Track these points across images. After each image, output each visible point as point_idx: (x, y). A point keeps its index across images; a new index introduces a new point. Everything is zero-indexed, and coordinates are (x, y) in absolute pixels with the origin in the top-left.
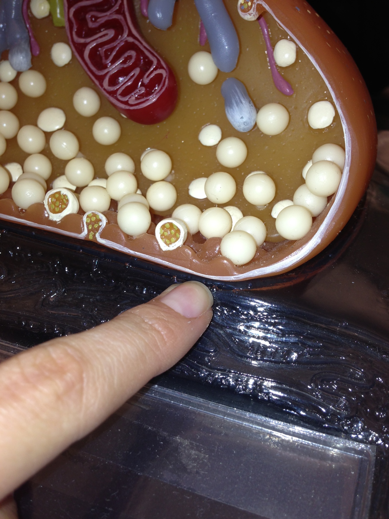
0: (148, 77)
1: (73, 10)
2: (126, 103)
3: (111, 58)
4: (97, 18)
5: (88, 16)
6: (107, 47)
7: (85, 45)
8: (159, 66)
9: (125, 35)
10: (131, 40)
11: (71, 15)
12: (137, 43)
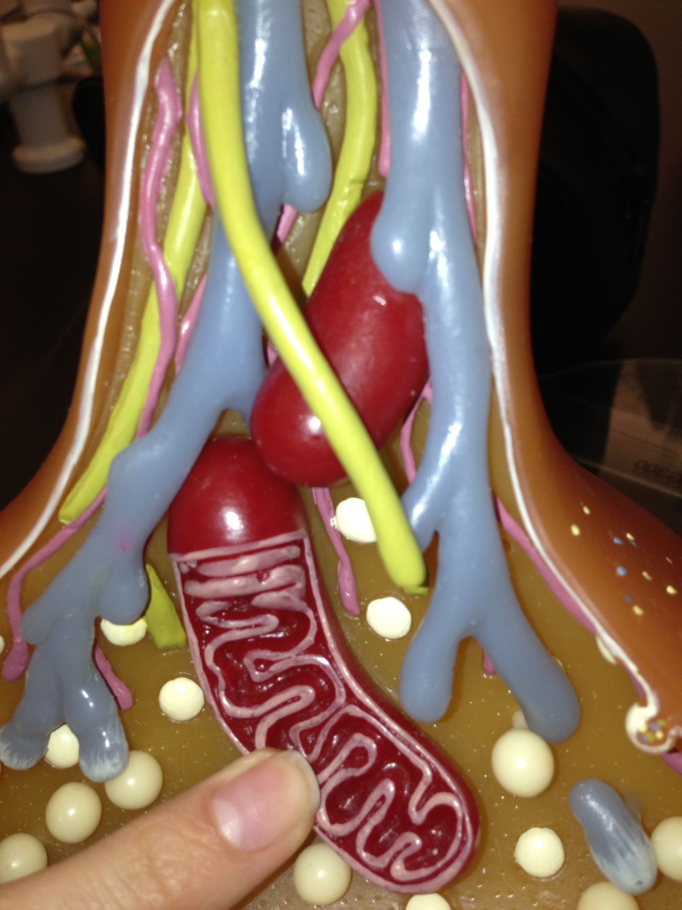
0: (419, 807)
1: (210, 650)
2: (385, 873)
3: (317, 749)
4: (269, 663)
5: (248, 661)
6: (303, 725)
7: (255, 721)
8: (438, 785)
9: (341, 699)
10: (356, 711)
11: (210, 661)
12: (374, 720)
